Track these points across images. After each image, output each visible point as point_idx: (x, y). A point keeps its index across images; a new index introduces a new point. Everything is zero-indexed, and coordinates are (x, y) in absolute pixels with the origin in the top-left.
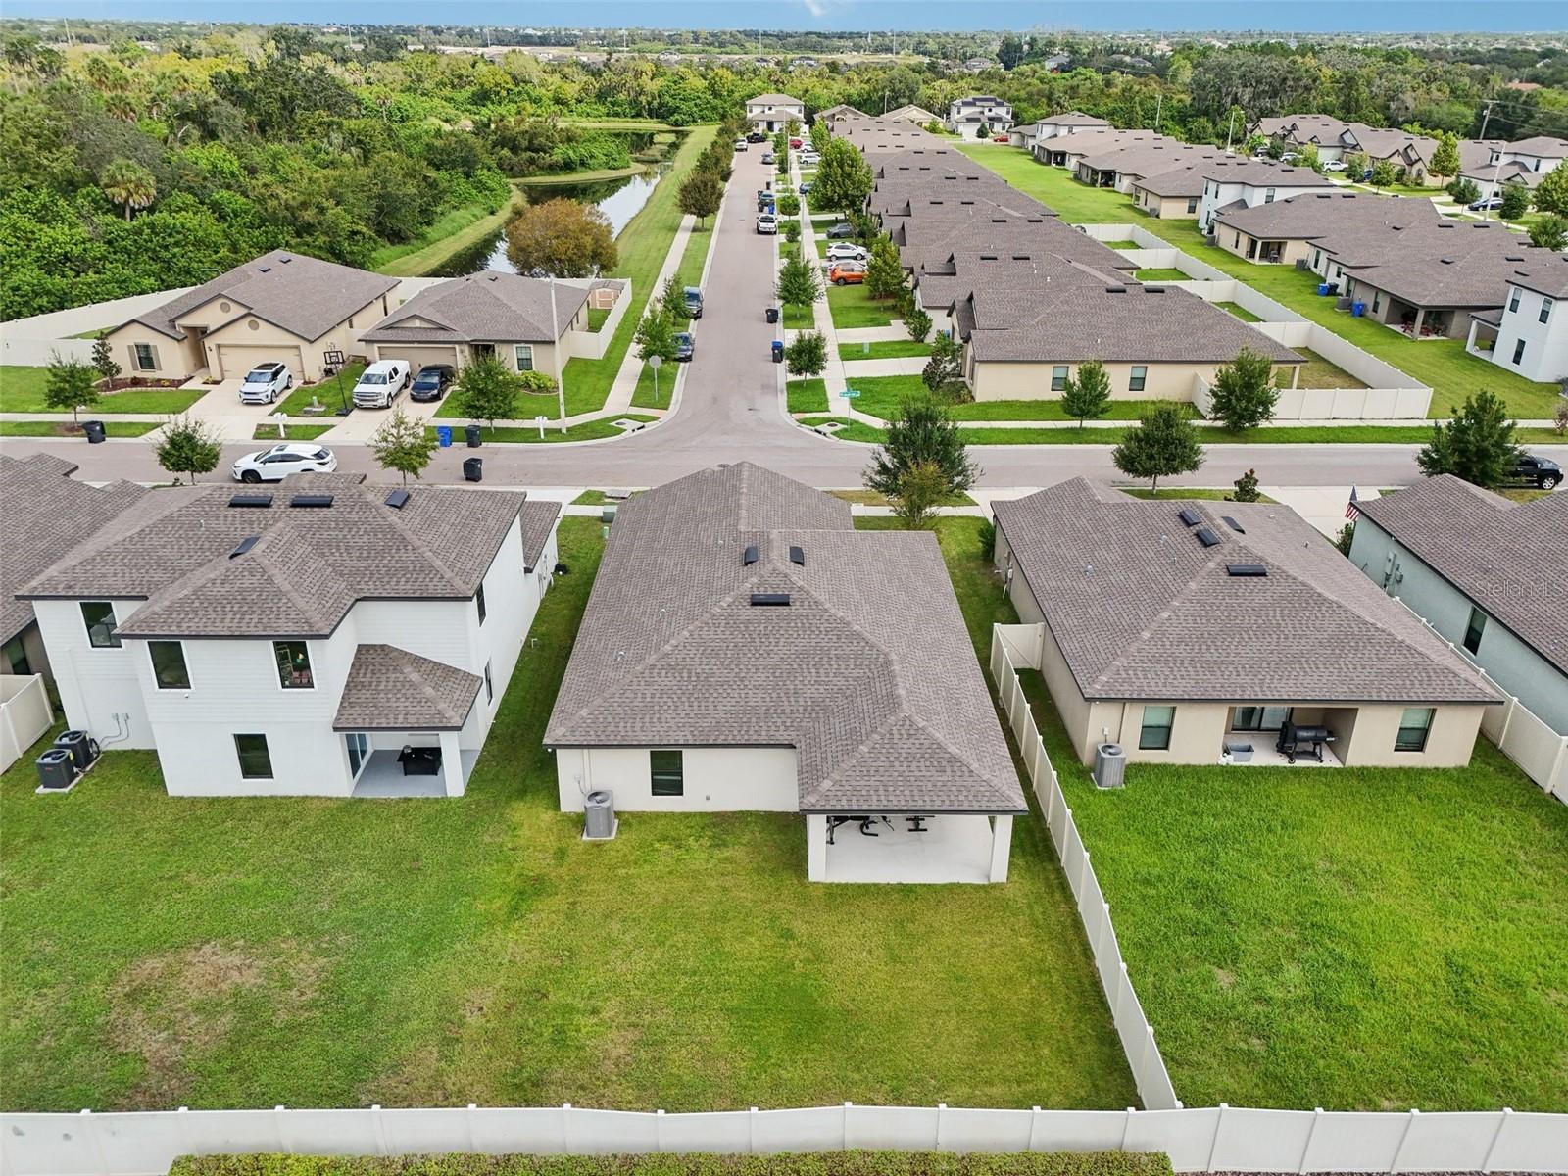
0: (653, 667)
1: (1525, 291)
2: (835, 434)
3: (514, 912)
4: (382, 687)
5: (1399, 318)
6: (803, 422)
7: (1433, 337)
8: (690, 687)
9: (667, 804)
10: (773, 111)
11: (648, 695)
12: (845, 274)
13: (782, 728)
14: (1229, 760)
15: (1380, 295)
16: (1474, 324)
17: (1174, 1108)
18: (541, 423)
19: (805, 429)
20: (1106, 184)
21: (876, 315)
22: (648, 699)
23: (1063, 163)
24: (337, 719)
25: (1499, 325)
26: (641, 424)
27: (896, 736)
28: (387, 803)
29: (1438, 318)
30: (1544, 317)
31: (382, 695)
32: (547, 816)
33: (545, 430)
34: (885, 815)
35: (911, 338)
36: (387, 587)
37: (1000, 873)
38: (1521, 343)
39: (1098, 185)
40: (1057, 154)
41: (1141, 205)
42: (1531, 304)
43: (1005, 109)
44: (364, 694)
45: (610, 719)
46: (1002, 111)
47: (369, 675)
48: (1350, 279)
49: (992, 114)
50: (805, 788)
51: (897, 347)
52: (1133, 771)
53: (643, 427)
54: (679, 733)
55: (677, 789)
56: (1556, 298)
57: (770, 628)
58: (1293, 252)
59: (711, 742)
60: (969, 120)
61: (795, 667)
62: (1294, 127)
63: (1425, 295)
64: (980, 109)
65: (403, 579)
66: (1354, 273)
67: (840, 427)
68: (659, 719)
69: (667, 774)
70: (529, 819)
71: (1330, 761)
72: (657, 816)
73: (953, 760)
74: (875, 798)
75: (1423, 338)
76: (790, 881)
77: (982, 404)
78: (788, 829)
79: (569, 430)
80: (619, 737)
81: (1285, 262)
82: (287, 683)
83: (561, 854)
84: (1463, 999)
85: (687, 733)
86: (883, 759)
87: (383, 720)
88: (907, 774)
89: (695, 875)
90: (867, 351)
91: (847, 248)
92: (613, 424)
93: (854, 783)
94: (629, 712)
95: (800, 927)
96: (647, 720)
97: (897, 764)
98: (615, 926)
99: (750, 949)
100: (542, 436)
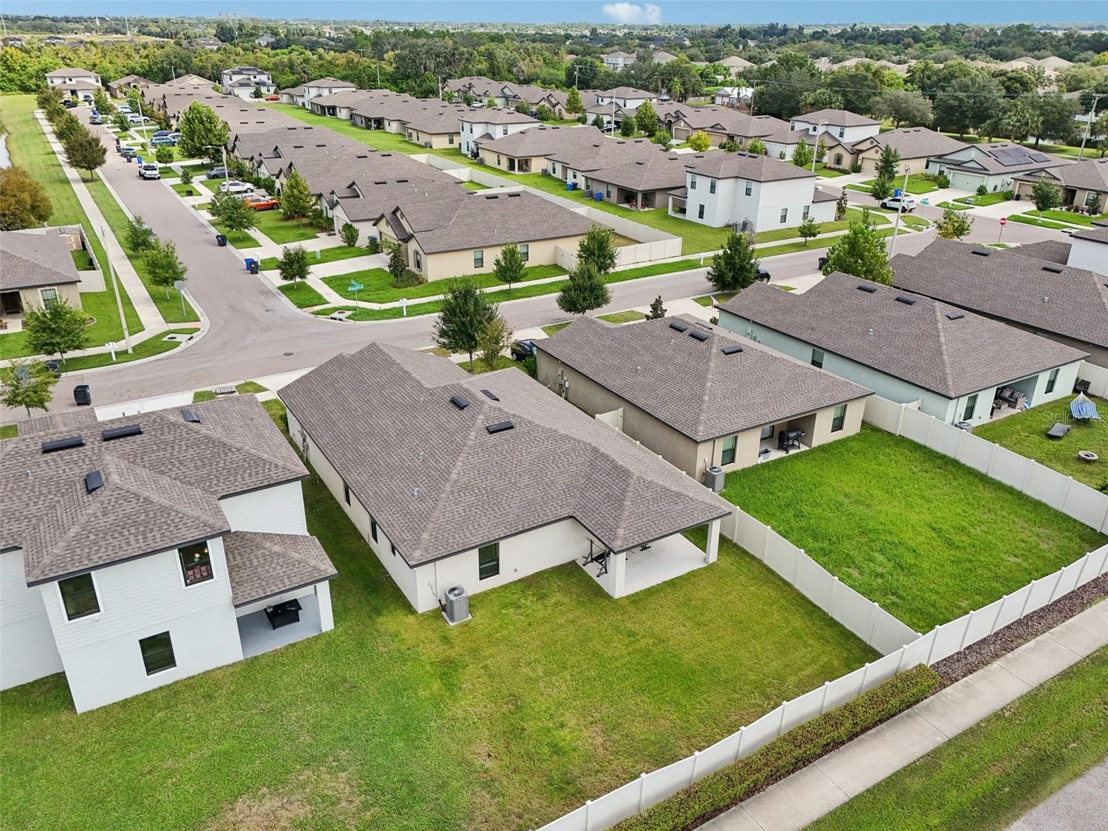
0: (452, 492)
1: (698, 176)
2: (349, 318)
3: (450, 686)
4: (255, 563)
5: (623, 200)
6: (318, 313)
7: (646, 209)
8: (485, 498)
9: (490, 583)
10: (74, 81)
11: (461, 511)
12: (253, 204)
13: (558, 507)
14: (761, 460)
15: (610, 187)
16: (670, 198)
17: (919, 637)
18: (112, 347)
19: (321, 318)
20: (378, 128)
21: (302, 231)
22: (463, 514)
23: (334, 114)
24: (234, 598)
25: (686, 198)
26: (190, 336)
27: (640, 490)
28: (279, 654)
29: (648, 197)
30: (713, 189)
31: (260, 570)
32: (411, 619)
33: (116, 353)
35: (346, 244)
36: (237, 484)
38: (702, 207)
39: (373, 128)
40: (329, 108)
41: (415, 140)
42: (703, 184)
43: (266, 76)
44: (245, 573)
45: (446, 536)
46: (264, 78)
47: (238, 558)
48: (587, 178)
49: (257, 80)
51: (338, 252)
52: (727, 479)
53: (191, 338)
54: (497, 530)
55: (496, 570)
56: (719, 179)
57: (511, 446)
58: (537, 165)
59: (521, 529)
60: (242, 85)
61: (542, 466)
62: (470, 87)
63: (641, 184)
64: (247, 77)
65: (246, 475)
66: (589, 175)
67: (348, 313)
68: (479, 525)
69: (489, 562)
71: (804, 448)
72: (485, 594)
73: (678, 495)
74: (652, 531)
75: (642, 210)
76: (604, 603)
77: (432, 283)
79: (134, 349)
80: (460, 545)
81: (533, 172)
82: (188, 581)
83: (446, 640)
84: (951, 544)
85: (502, 528)
86: (642, 506)
87: (273, 588)
88: (660, 511)
90: (319, 257)
91: (238, 185)
92: (166, 339)
93: (635, 526)
94: (456, 526)
96: (471, 528)
97: (650, 507)
99: (619, 650)
100: (114, 359)
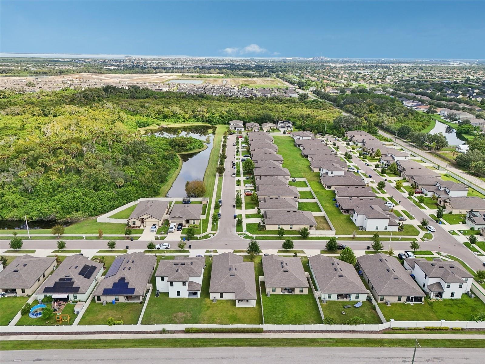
0: (220, 284)
3: (207, 310)
6: (239, 234)
7: (347, 214)
8: (224, 286)
9: (221, 299)
10: (236, 125)
12: (248, 194)
13: (234, 291)
14: (282, 293)
16: (351, 213)
18: (199, 235)
19: (239, 236)
21: (253, 206)
22: (220, 287)
24: (188, 290)
26: (213, 235)
27: (245, 292)
28: (192, 298)
30: (357, 216)
31: (192, 287)
32: (209, 300)
34: (244, 300)
35: (258, 213)
37: (255, 306)
39: (305, 157)
44: (190, 287)
45: (216, 290)
46: (290, 124)
47: (190, 284)
49: (288, 125)
50: (236, 297)
51: (255, 215)
52: (271, 295)
55: (222, 297)
57: (232, 279)
59: (226, 292)
60: (282, 127)
61: (235, 283)
62: (355, 135)
64: (285, 124)
67: (244, 236)
68: (221, 290)
69: (221, 295)
70: (207, 300)
71: (294, 294)
72: (220, 300)
74: (243, 298)
75: (345, 214)
76: (234, 307)
77: (267, 231)
78: (234, 301)
79: (203, 236)
81: (332, 189)
82: (183, 286)
83: (211, 304)
85: (224, 291)
86: (243, 294)
89: (225, 306)
90: (250, 216)
91: (249, 185)
92: (209, 235)
93: (241, 297)
95: (235, 311)
96: (219, 290)
97: (245, 295)
98: (217, 311)
99: (230, 313)
100: (199, 238)
